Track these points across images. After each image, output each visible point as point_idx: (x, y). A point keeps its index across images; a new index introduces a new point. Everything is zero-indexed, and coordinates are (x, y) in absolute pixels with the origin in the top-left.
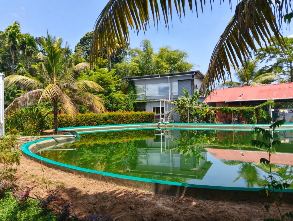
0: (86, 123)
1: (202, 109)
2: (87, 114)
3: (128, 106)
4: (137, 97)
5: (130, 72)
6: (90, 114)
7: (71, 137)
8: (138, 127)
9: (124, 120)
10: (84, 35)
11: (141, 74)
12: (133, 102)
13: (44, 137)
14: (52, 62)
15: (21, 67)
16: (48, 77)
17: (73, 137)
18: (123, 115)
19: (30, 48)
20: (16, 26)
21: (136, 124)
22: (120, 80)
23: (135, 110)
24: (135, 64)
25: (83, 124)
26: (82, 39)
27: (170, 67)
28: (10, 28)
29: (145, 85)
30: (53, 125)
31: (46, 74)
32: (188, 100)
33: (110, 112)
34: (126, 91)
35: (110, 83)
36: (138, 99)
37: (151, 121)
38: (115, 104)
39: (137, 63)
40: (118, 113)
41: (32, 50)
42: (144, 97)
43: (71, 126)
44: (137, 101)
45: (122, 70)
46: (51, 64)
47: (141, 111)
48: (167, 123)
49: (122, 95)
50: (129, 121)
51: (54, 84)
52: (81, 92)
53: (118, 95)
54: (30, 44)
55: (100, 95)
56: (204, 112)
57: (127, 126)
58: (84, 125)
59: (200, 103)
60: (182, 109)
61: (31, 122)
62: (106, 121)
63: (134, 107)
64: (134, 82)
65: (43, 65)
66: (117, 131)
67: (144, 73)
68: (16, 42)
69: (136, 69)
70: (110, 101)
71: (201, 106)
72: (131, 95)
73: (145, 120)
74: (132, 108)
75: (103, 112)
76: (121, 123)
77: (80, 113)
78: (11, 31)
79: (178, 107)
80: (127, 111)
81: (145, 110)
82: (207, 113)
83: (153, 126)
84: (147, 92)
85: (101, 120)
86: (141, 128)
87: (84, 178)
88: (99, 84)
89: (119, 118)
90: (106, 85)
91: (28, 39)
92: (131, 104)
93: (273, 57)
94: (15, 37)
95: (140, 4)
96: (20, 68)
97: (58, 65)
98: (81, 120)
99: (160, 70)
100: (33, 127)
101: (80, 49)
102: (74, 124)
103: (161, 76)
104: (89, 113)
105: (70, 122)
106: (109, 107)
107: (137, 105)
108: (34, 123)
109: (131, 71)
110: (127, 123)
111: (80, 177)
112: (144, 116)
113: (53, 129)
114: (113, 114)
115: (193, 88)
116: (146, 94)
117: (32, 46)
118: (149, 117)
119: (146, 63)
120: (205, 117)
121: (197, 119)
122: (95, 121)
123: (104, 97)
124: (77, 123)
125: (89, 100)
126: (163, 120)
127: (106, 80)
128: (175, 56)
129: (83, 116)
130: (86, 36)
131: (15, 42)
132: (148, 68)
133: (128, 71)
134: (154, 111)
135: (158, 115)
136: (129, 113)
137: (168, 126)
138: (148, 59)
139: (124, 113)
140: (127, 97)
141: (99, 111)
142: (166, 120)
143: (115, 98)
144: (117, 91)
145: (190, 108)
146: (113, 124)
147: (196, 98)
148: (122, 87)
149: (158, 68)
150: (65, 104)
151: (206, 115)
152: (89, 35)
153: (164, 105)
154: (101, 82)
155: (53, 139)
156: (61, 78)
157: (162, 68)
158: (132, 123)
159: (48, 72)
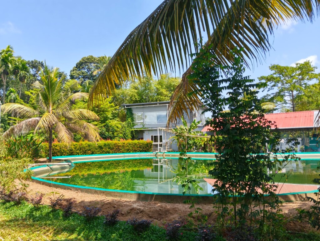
0: (80, 152)
1: (201, 139)
2: (81, 142)
3: (125, 134)
4: (135, 125)
5: (128, 99)
6: (85, 143)
7: (66, 166)
8: (135, 156)
9: (121, 149)
10: (81, 60)
11: (140, 101)
12: (131, 130)
13: (39, 165)
14: (49, 91)
15: (13, 92)
16: (44, 105)
17: (68, 165)
18: (119, 144)
19: (23, 73)
20: (9, 51)
21: (133, 153)
22: (117, 107)
23: (133, 138)
24: (133, 90)
25: (77, 152)
26: (78, 63)
27: (171, 94)
28: (3, 52)
29: (143, 113)
30: (45, 154)
31: (42, 103)
32: (186, 129)
33: (106, 140)
34: (123, 119)
35: (107, 111)
36: (135, 127)
37: (149, 150)
38: (111, 132)
39: (136, 89)
40: (115, 141)
41: (25, 75)
42: (142, 125)
43: (64, 155)
44: (135, 128)
45: (119, 97)
46: (47, 93)
47: (139, 139)
48: (165, 152)
49: (119, 122)
50: (125, 150)
51: (49, 113)
52: (76, 121)
53: (115, 123)
54: (23, 69)
55: (96, 123)
56: (202, 141)
57: (123, 155)
58: (78, 154)
59: (198, 132)
60: (180, 138)
61: (26, 150)
62: (101, 150)
63: (131, 135)
64: (132, 109)
65: (40, 94)
66: (113, 161)
67: (143, 100)
68: (9, 67)
69: (135, 96)
70: (106, 129)
71: (200, 135)
72: (129, 123)
73: (143, 149)
74: (130, 136)
75: (98, 141)
76: (117, 152)
77: (74, 141)
78: (4, 55)
79: (176, 136)
80: (124, 139)
81: (142, 139)
82: (206, 142)
83: (151, 155)
84: (145, 120)
85: (96, 149)
86: (138, 157)
87: (81, 193)
88: (95, 112)
89: (115, 147)
90: (102, 113)
91: (21, 63)
92: (129, 132)
93: (274, 86)
94: (7, 61)
95: (122, 70)
96: (12, 94)
97: (54, 94)
98: (75, 148)
99: (159, 97)
100: (28, 155)
101: (75, 74)
102: (68, 153)
103: (159, 104)
104: (84, 141)
105: (64, 151)
106: (105, 135)
107: (134, 133)
108: (29, 151)
109: (129, 97)
110: (123, 152)
111: (77, 193)
112: (142, 144)
113: (45, 157)
114: (109, 143)
115: (192, 116)
116: (144, 121)
117: (25, 71)
118: (146, 146)
119: (145, 90)
120: (203, 146)
121: (196, 147)
122: (90, 150)
123: (100, 125)
124: (71, 152)
125: (85, 128)
126: (160, 149)
127: (103, 108)
128: (175, 83)
129: (77, 145)
130: (83, 60)
131: (7, 67)
132: (147, 95)
133: (126, 98)
134: (152, 139)
135: (156, 143)
136: (126, 142)
137: (166, 156)
138: (147, 85)
139: (121, 142)
140: (125, 125)
141: (94, 139)
142: (164, 149)
143: (111, 125)
144: (113, 119)
145: (188, 137)
146: (109, 153)
147: (194, 127)
148: (120, 114)
149: (158, 94)
150: (60, 133)
151: (204, 144)
152: (86, 59)
153: (163, 133)
154: (97, 109)
155: (48, 167)
156: (57, 107)
157: (161, 95)
158: (129, 152)
159: (44, 101)
